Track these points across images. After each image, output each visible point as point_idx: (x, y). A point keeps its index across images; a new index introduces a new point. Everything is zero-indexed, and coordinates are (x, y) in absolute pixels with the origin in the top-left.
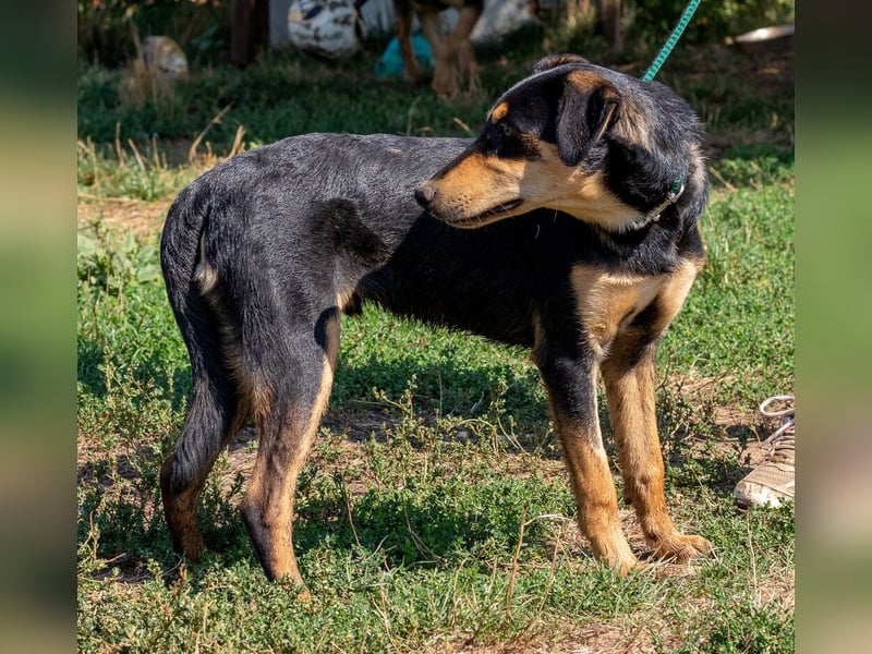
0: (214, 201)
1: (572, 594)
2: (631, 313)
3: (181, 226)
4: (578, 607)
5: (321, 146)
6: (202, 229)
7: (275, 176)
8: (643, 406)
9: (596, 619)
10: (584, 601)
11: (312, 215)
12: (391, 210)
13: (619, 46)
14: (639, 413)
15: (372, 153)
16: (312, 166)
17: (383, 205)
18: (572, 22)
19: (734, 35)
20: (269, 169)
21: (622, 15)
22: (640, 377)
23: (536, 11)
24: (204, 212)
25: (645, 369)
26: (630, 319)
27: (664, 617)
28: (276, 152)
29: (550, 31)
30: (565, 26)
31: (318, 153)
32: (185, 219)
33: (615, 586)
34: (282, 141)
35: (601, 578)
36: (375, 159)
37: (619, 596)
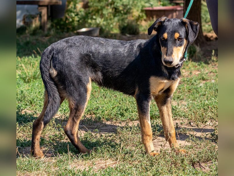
0: (55, 52)
1: (21, 166)
2: (162, 89)
3: (46, 58)
4: (23, 169)
5: (83, 39)
6: (51, 59)
7: (71, 46)
8: (169, 115)
9: (28, 172)
10: (25, 167)
11: (80, 57)
12: (100, 57)
13: (46, 32)
14: (168, 117)
15: (96, 42)
16: (80, 44)
17: (98, 56)
18: (34, 26)
19: (76, 30)
20: (70, 44)
21: (47, 24)
22: (167, 107)
23: (25, 23)
24: (52, 55)
25: (168, 105)
26: (163, 91)
27: (45, 172)
28: (72, 40)
29: (28, 28)
30: (32, 27)
31: (82, 41)
32: (47, 56)
33: (33, 164)
34: (73, 37)
35: (29, 162)
36: (97, 44)
37: (34, 167)
